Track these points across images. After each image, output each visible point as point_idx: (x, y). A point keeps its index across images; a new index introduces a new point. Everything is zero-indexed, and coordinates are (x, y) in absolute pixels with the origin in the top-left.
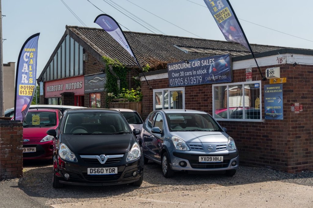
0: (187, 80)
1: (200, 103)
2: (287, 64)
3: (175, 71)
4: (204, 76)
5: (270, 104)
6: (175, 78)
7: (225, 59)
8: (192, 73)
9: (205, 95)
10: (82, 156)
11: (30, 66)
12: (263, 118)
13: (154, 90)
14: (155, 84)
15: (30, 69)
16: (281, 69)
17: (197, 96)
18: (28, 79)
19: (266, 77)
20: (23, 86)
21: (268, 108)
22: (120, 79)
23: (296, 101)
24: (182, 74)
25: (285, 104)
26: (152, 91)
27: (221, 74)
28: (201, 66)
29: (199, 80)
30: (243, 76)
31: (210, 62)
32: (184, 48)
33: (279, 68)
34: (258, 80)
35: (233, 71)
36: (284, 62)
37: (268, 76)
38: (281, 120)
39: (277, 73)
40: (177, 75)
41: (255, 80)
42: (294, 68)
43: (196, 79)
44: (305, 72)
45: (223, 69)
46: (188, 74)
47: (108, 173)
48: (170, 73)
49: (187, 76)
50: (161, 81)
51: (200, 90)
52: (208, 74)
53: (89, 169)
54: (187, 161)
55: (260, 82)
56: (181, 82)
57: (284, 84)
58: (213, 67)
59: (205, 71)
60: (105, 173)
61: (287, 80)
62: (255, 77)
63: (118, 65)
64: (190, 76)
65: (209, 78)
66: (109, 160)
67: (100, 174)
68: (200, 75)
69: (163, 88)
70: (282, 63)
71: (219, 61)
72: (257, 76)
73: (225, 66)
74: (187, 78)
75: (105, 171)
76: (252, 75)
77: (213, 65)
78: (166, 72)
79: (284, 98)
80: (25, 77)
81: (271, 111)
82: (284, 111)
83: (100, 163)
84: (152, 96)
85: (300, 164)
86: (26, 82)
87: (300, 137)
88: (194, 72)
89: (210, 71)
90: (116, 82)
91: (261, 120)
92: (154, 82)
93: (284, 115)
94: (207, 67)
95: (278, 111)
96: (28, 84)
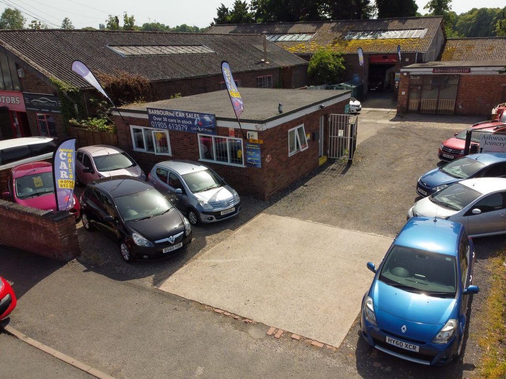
0: (172, 126)
1: (186, 146)
2: (263, 131)
3: (157, 116)
4: (189, 126)
5: (251, 156)
6: (157, 121)
7: (210, 117)
8: (177, 121)
9: (190, 140)
10: (157, 242)
11: (69, 164)
12: (245, 164)
13: (131, 126)
14: (133, 121)
15: (70, 167)
16: (258, 133)
17: (183, 139)
18: (68, 174)
19: (248, 138)
20: (63, 180)
21: (249, 159)
22: (77, 103)
23: (268, 154)
24: (165, 119)
25: (262, 158)
26: (129, 127)
27: (207, 128)
28: (186, 117)
29: (184, 128)
30: (226, 132)
31: (195, 116)
33: (257, 133)
34: (239, 138)
35: (217, 127)
36: (261, 130)
37: (249, 137)
38: (260, 168)
39: (255, 136)
40: (160, 119)
41: (237, 137)
42: (266, 132)
43: (182, 127)
45: (208, 125)
46: (172, 121)
47: (177, 248)
48: (151, 116)
49: (171, 123)
50: (139, 119)
51: (185, 135)
52: (193, 125)
53: (164, 250)
55: (242, 139)
56: (165, 126)
57: (261, 144)
58: (198, 121)
59: (191, 123)
60: (175, 249)
61: (263, 142)
62: (237, 135)
64: (174, 123)
65: (195, 129)
66: (176, 239)
67: (172, 250)
68: (186, 124)
69: (143, 126)
70: (259, 130)
71: (204, 117)
72: (239, 135)
73: (210, 123)
75: (175, 248)
76: (235, 133)
77: (198, 119)
79: (261, 154)
80: (64, 173)
81: (251, 161)
82: (261, 162)
83: (171, 243)
84: (130, 130)
88: (179, 121)
89: (196, 123)
91: (243, 166)
92: (130, 119)
93: (262, 165)
94: (193, 120)
95: (256, 161)
96: (69, 178)
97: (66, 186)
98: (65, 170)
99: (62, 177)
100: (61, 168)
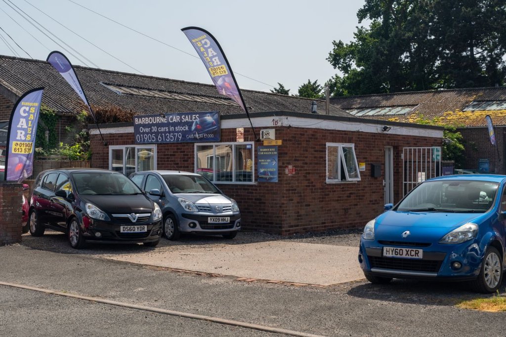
0: (162, 137)
1: (178, 164)
2: (282, 127)
3: (145, 126)
4: (184, 134)
5: (263, 166)
6: (143, 133)
7: (213, 116)
8: (169, 129)
9: (184, 155)
10: (114, 215)
11: (30, 122)
12: (256, 180)
13: (110, 146)
14: (113, 139)
15: (30, 125)
16: (276, 130)
17: (174, 155)
18: (25, 136)
19: (261, 138)
20: (19, 143)
21: (262, 171)
22: (49, 130)
23: (289, 164)
24: (154, 129)
25: (280, 167)
26: (108, 148)
27: (208, 133)
28: (181, 121)
29: (178, 137)
30: (232, 135)
31: (193, 118)
32: (112, 86)
33: (274, 130)
34: (250, 141)
35: (222, 129)
36: (279, 124)
37: (263, 137)
38: (275, 183)
39: (272, 134)
40: (147, 130)
41: (248, 141)
42: (289, 130)
43: (174, 136)
44: (298, 134)
45: (210, 127)
46: (163, 129)
47: (139, 231)
48: (137, 127)
49: (161, 133)
50: (121, 136)
51: (178, 149)
52: (190, 131)
53: (122, 227)
54: (197, 222)
55: (253, 143)
56: (153, 139)
57: (279, 146)
58: (197, 123)
59: (187, 128)
60: (136, 231)
61: (282, 143)
62: (248, 138)
63: (47, 111)
64: (165, 132)
65: (192, 136)
67: (132, 231)
68: (180, 132)
69: (125, 144)
70: (278, 125)
71: (206, 118)
72: (249, 137)
73: (212, 124)
74: (161, 134)
75: (137, 229)
76: (244, 135)
77: (196, 122)
78: (130, 126)
79: (279, 160)
80: (21, 133)
81: (265, 173)
82: (279, 174)
83: (132, 222)
84: (108, 153)
85: (292, 226)
86: (23, 138)
87: (292, 200)
88: (172, 129)
89: (193, 128)
90: (44, 134)
91: (253, 183)
92: (111, 137)
93: (279, 177)
94: (190, 124)
95: (272, 173)
96: (25, 141)
97: (20, 150)
98: (23, 129)
99: (18, 138)
100: (19, 126)
